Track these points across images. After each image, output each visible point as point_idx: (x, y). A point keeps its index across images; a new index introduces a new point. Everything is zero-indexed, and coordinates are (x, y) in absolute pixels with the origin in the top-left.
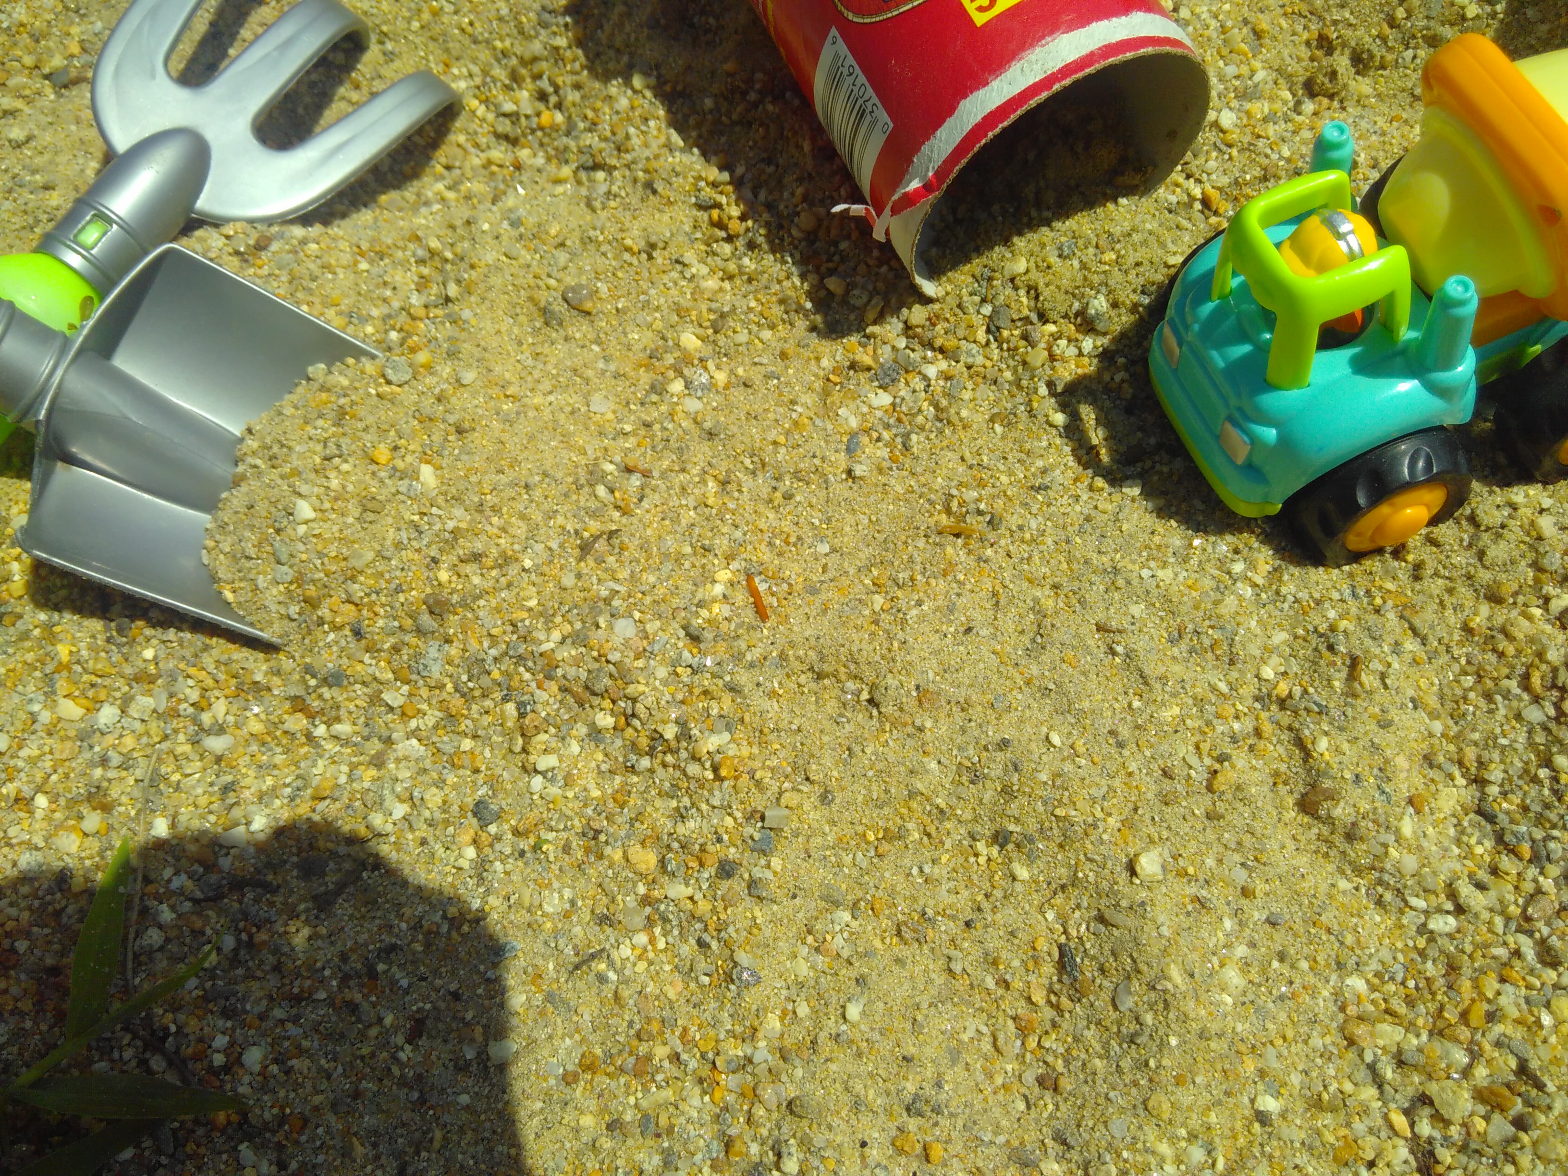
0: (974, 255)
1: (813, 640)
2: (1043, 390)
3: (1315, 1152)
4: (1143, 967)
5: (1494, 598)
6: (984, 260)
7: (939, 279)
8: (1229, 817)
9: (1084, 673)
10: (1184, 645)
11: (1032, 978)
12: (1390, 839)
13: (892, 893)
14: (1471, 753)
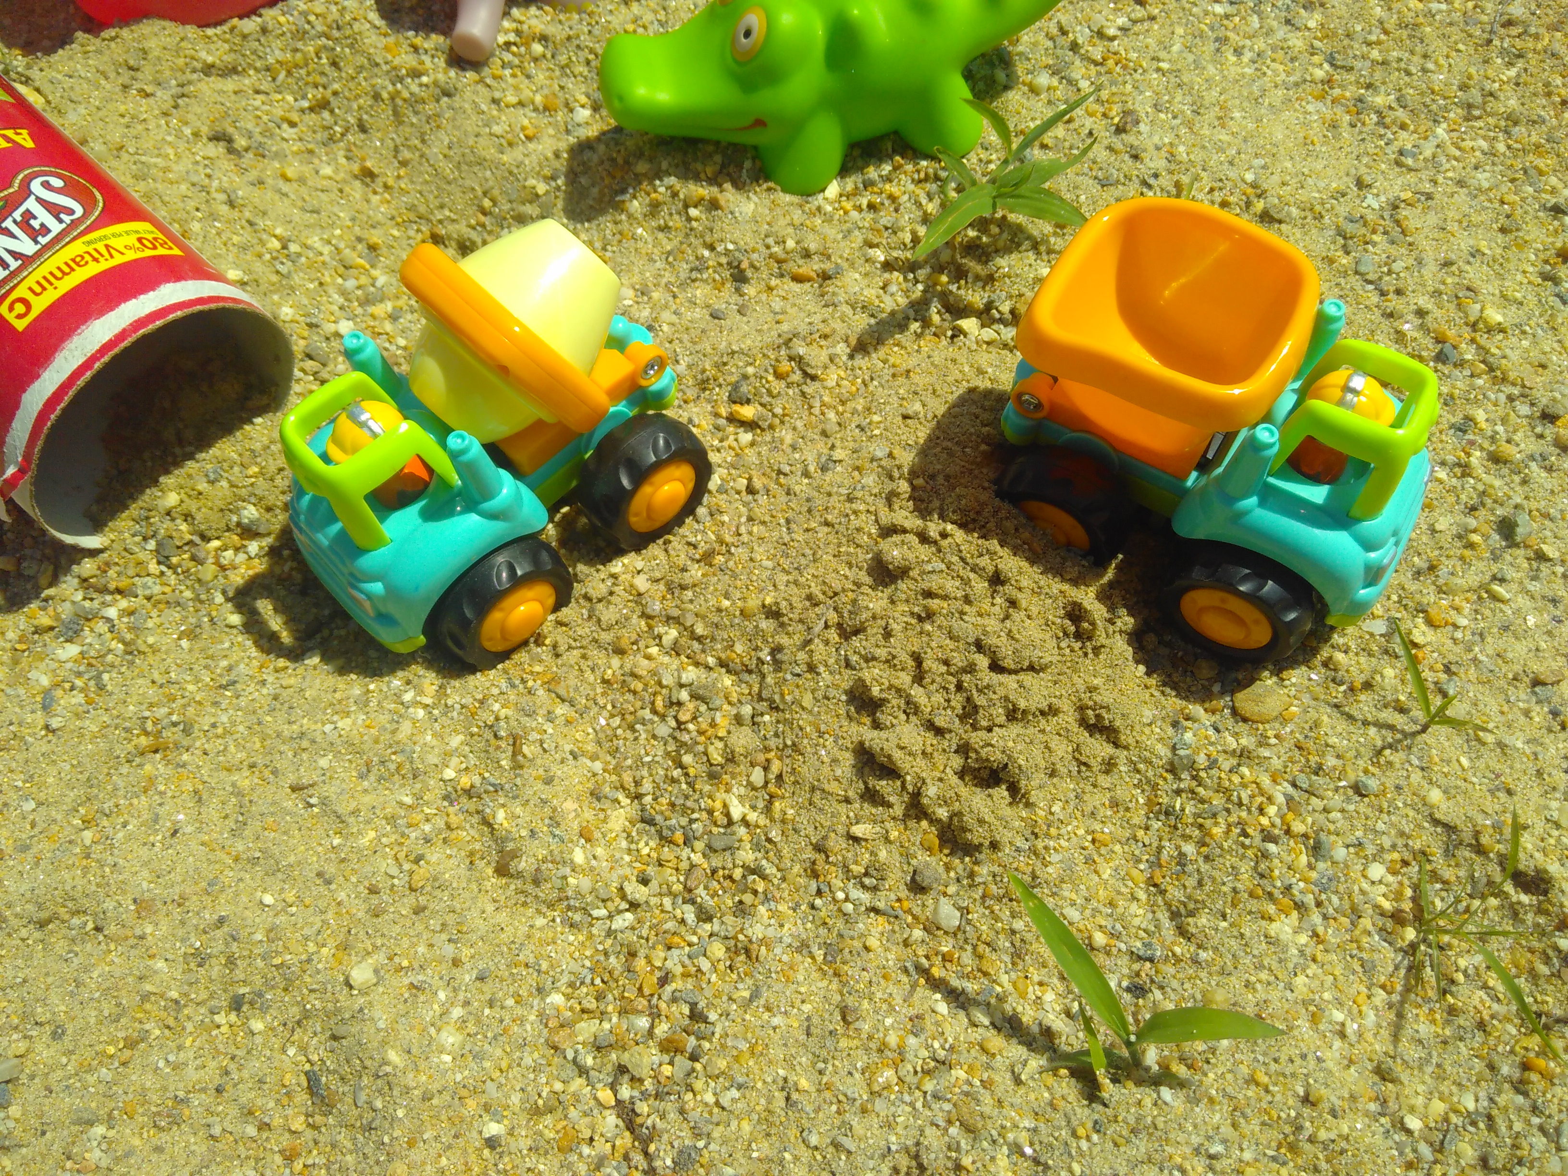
0: (129, 502)
1: (28, 895)
2: (219, 599)
3: (542, 1151)
4: (368, 1063)
5: (620, 652)
6: (140, 503)
7: (102, 531)
8: (431, 906)
9: (285, 833)
10: (372, 778)
11: (290, 1112)
12: (567, 870)
13: (143, 1092)
14: (627, 778)
